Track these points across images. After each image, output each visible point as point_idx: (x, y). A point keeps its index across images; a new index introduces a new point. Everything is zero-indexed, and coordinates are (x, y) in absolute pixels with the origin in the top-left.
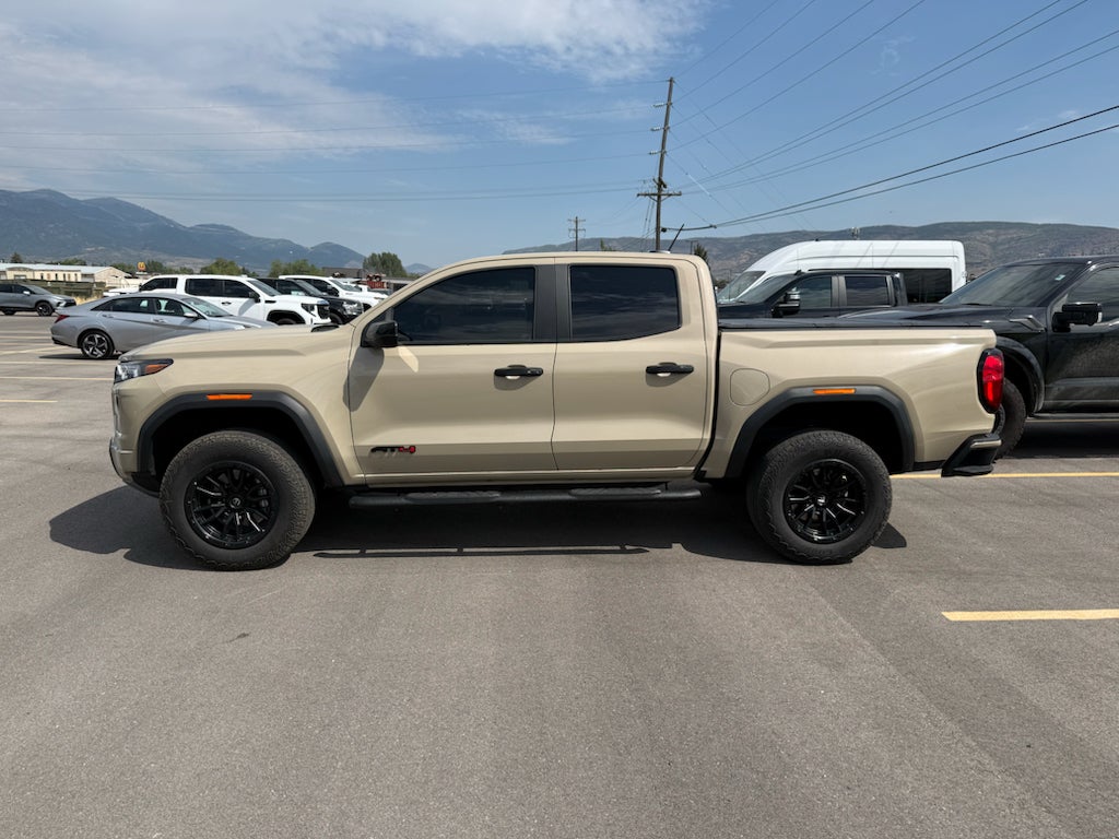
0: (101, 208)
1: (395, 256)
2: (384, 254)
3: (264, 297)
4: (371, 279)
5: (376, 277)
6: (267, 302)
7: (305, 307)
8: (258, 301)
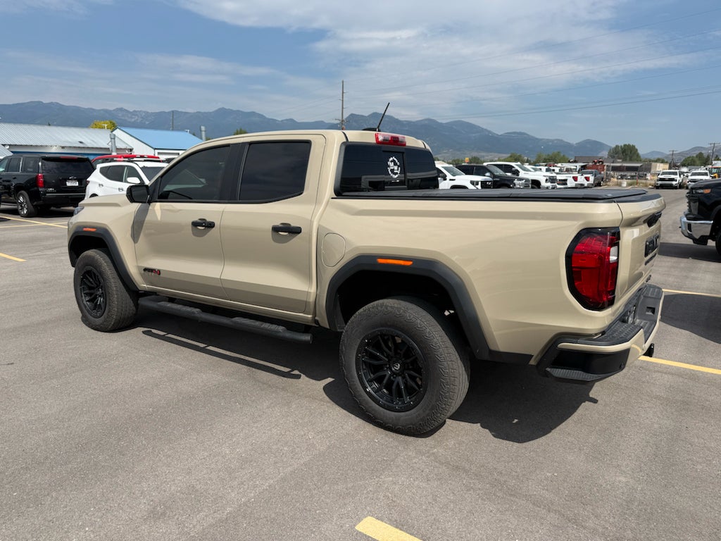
0: (454, 127)
1: (634, 147)
2: (625, 145)
3: (449, 176)
4: (596, 163)
5: (599, 162)
6: (450, 180)
7: (472, 183)
8: (445, 179)
